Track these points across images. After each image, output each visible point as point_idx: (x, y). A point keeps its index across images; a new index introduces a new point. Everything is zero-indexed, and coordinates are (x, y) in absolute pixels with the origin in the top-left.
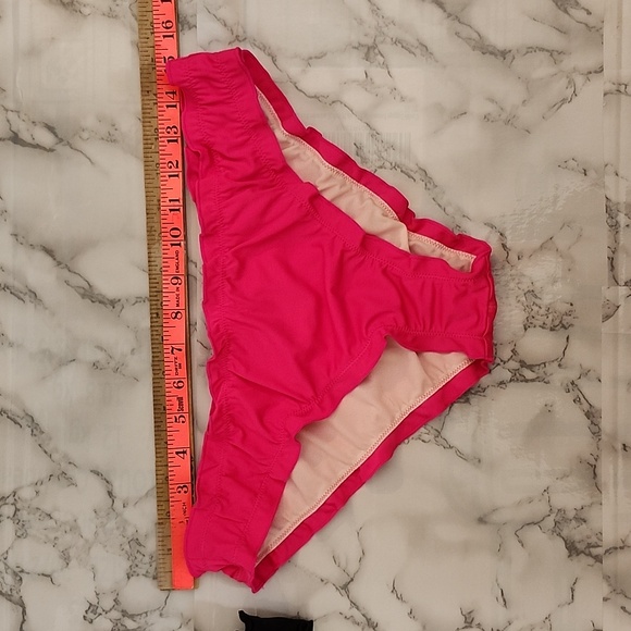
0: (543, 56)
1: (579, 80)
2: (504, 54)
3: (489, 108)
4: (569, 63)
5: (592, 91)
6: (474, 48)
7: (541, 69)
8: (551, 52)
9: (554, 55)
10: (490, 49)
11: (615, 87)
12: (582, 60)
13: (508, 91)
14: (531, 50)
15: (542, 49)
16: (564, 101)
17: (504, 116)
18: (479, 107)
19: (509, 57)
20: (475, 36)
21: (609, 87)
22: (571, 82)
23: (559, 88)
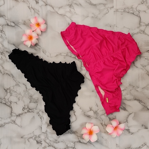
0: (102, 5)
1: (109, 9)
2: (95, 5)
3: (93, 15)
4: (107, 6)
5: (112, 11)
6: (90, 4)
7: (102, 7)
8: (104, 4)
9: (104, 5)
10: (93, 4)
11: (116, 10)
12: (110, 5)
13: (96, 12)
14: (100, 4)
15: (102, 4)
16: (106, 13)
17: (95, 17)
18: (91, 15)
19: (96, 6)
20: (90, 2)
21: (115, 10)
22: (108, 10)
23: (105, 11)
